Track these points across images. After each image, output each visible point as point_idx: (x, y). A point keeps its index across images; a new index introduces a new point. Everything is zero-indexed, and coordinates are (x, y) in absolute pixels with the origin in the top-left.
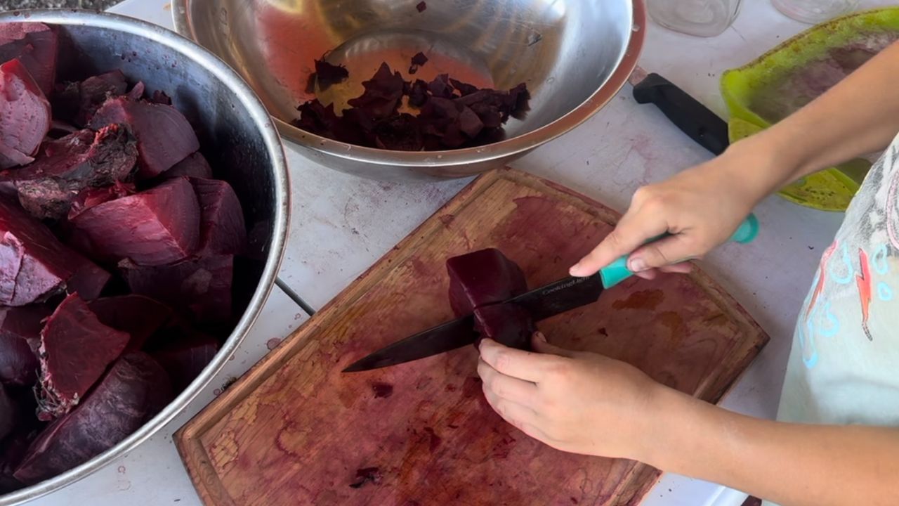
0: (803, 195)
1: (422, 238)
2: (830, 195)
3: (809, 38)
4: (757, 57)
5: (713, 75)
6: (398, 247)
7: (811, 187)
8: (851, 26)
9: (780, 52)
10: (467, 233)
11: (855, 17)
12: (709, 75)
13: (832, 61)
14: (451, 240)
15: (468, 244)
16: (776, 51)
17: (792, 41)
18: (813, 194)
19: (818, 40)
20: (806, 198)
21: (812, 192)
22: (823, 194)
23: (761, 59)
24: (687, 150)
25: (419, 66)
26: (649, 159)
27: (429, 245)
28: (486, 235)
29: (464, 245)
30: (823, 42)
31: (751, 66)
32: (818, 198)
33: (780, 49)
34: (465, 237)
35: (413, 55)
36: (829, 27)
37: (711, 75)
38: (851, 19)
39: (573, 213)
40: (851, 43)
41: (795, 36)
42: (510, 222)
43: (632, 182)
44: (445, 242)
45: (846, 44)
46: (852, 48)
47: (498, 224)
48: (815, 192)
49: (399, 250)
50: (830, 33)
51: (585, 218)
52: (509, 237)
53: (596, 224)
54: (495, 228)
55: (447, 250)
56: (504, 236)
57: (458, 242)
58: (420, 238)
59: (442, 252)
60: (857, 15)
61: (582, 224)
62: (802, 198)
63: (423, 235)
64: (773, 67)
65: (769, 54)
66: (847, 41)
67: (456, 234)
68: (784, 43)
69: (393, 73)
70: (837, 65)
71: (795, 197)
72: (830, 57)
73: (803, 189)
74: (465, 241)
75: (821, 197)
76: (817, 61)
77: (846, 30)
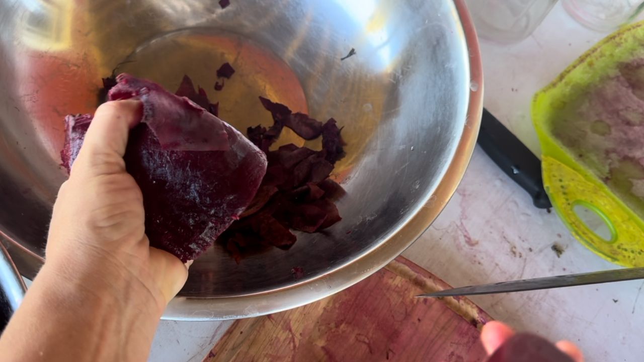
0: (614, 254)
1: (241, 333)
2: (640, 253)
3: (601, 52)
4: (558, 75)
5: (516, 90)
6: (214, 352)
7: (622, 244)
8: (634, 37)
9: (578, 68)
10: (292, 323)
11: (638, 28)
12: (513, 90)
13: (622, 78)
14: (275, 336)
15: (294, 342)
16: (574, 67)
17: (587, 55)
18: (624, 252)
19: (608, 53)
20: (620, 257)
21: (623, 249)
22: (633, 252)
23: (562, 77)
24: (498, 183)
25: (226, 79)
26: (464, 195)
27: (250, 347)
28: (312, 326)
29: (289, 343)
30: (612, 55)
31: (554, 85)
32: (629, 257)
33: (578, 64)
34: (290, 330)
35: (218, 67)
36: (617, 39)
37: (514, 90)
38: (635, 30)
39: (402, 286)
40: (636, 58)
41: (590, 50)
42: (337, 305)
43: (450, 226)
44: (267, 340)
45: (631, 58)
46: (637, 64)
47: (325, 309)
48: (626, 250)
49: (216, 356)
50: (619, 45)
51: (414, 293)
52: (337, 326)
53: (425, 301)
54: (322, 314)
55: (270, 352)
56: (333, 325)
57: (282, 339)
58: (239, 334)
59: (265, 356)
60: (639, 26)
61: (412, 301)
62: (615, 256)
63: (242, 330)
64: (572, 84)
65: (568, 72)
66: (632, 54)
67: (280, 327)
68: (580, 57)
69: (197, 91)
70: (627, 85)
71: (609, 256)
72: (620, 74)
73: (615, 245)
74: (290, 336)
75: (632, 255)
76: (609, 78)
77: (630, 40)
